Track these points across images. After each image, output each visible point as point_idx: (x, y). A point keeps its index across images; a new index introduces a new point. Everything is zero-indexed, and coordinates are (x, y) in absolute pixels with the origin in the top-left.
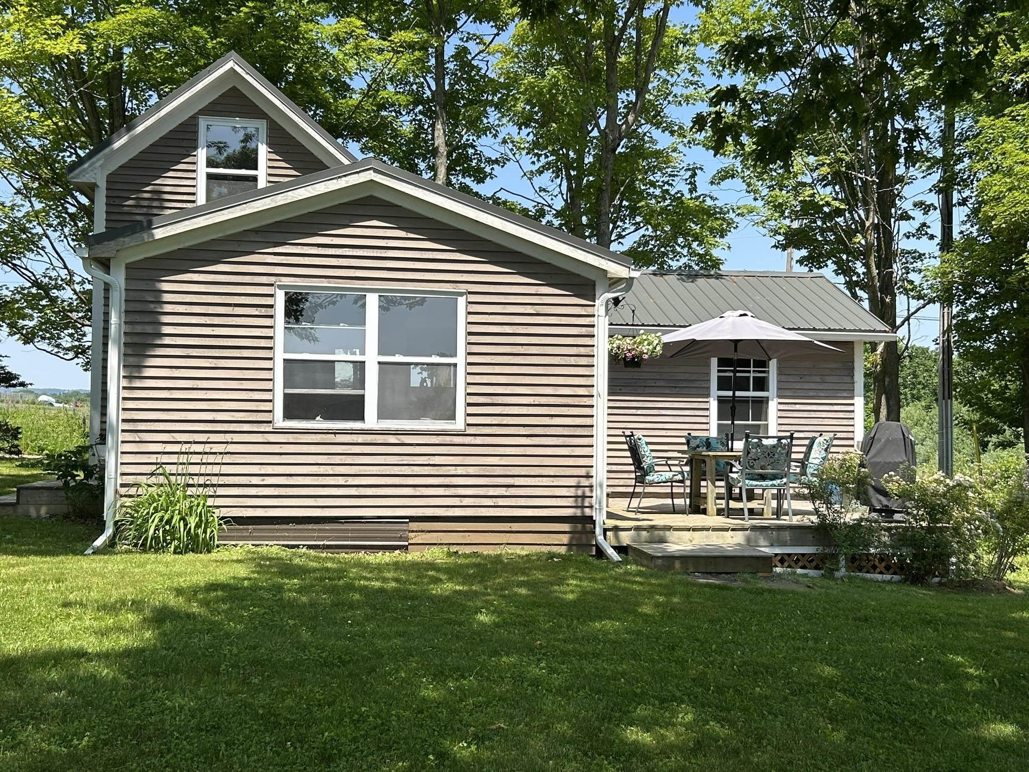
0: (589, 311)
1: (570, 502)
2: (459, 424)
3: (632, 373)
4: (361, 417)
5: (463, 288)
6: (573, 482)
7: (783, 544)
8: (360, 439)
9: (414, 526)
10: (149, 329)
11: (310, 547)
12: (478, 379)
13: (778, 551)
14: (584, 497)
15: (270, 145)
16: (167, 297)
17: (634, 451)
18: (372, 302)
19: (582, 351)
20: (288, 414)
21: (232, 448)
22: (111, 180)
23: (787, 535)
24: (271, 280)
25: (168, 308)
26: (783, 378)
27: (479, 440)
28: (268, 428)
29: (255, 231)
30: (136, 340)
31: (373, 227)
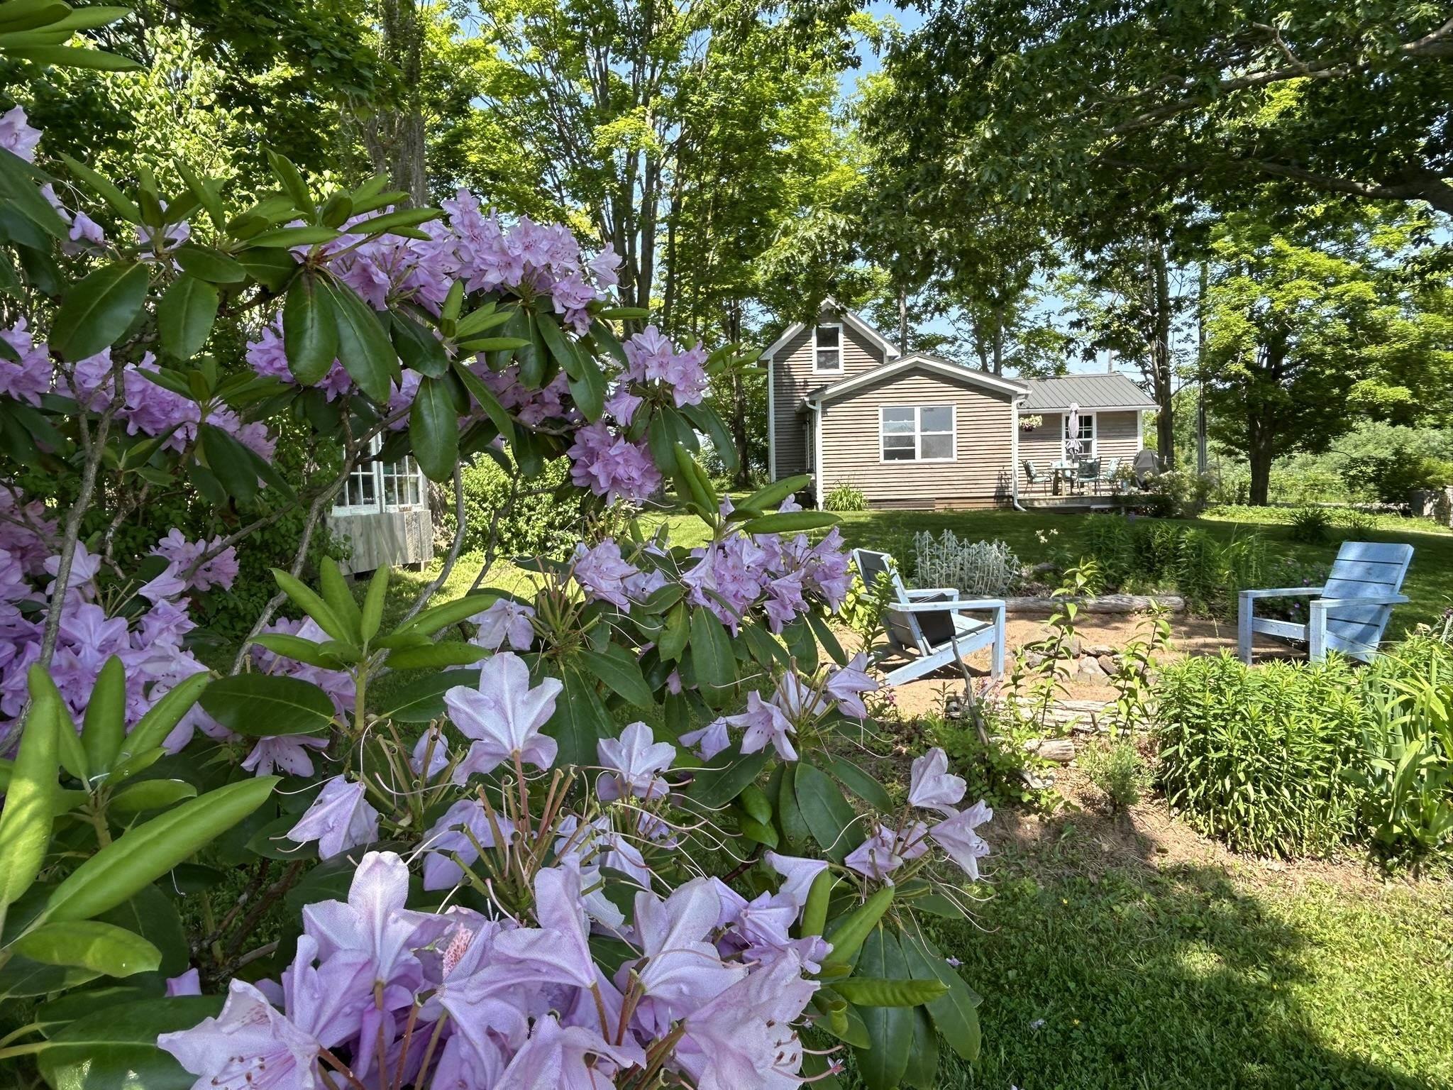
0: (1009, 408)
2: (954, 459)
3: (1028, 434)
4: (914, 459)
5: (955, 402)
8: (914, 467)
9: (937, 501)
10: (831, 427)
12: (962, 440)
14: (1008, 487)
15: (845, 335)
16: (836, 414)
17: (1027, 467)
18: (917, 412)
19: (1007, 425)
20: (886, 458)
21: (866, 472)
22: (775, 357)
24: (877, 404)
25: (837, 418)
26: (1099, 431)
27: (965, 465)
28: (878, 464)
30: (826, 431)
31: (918, 380)
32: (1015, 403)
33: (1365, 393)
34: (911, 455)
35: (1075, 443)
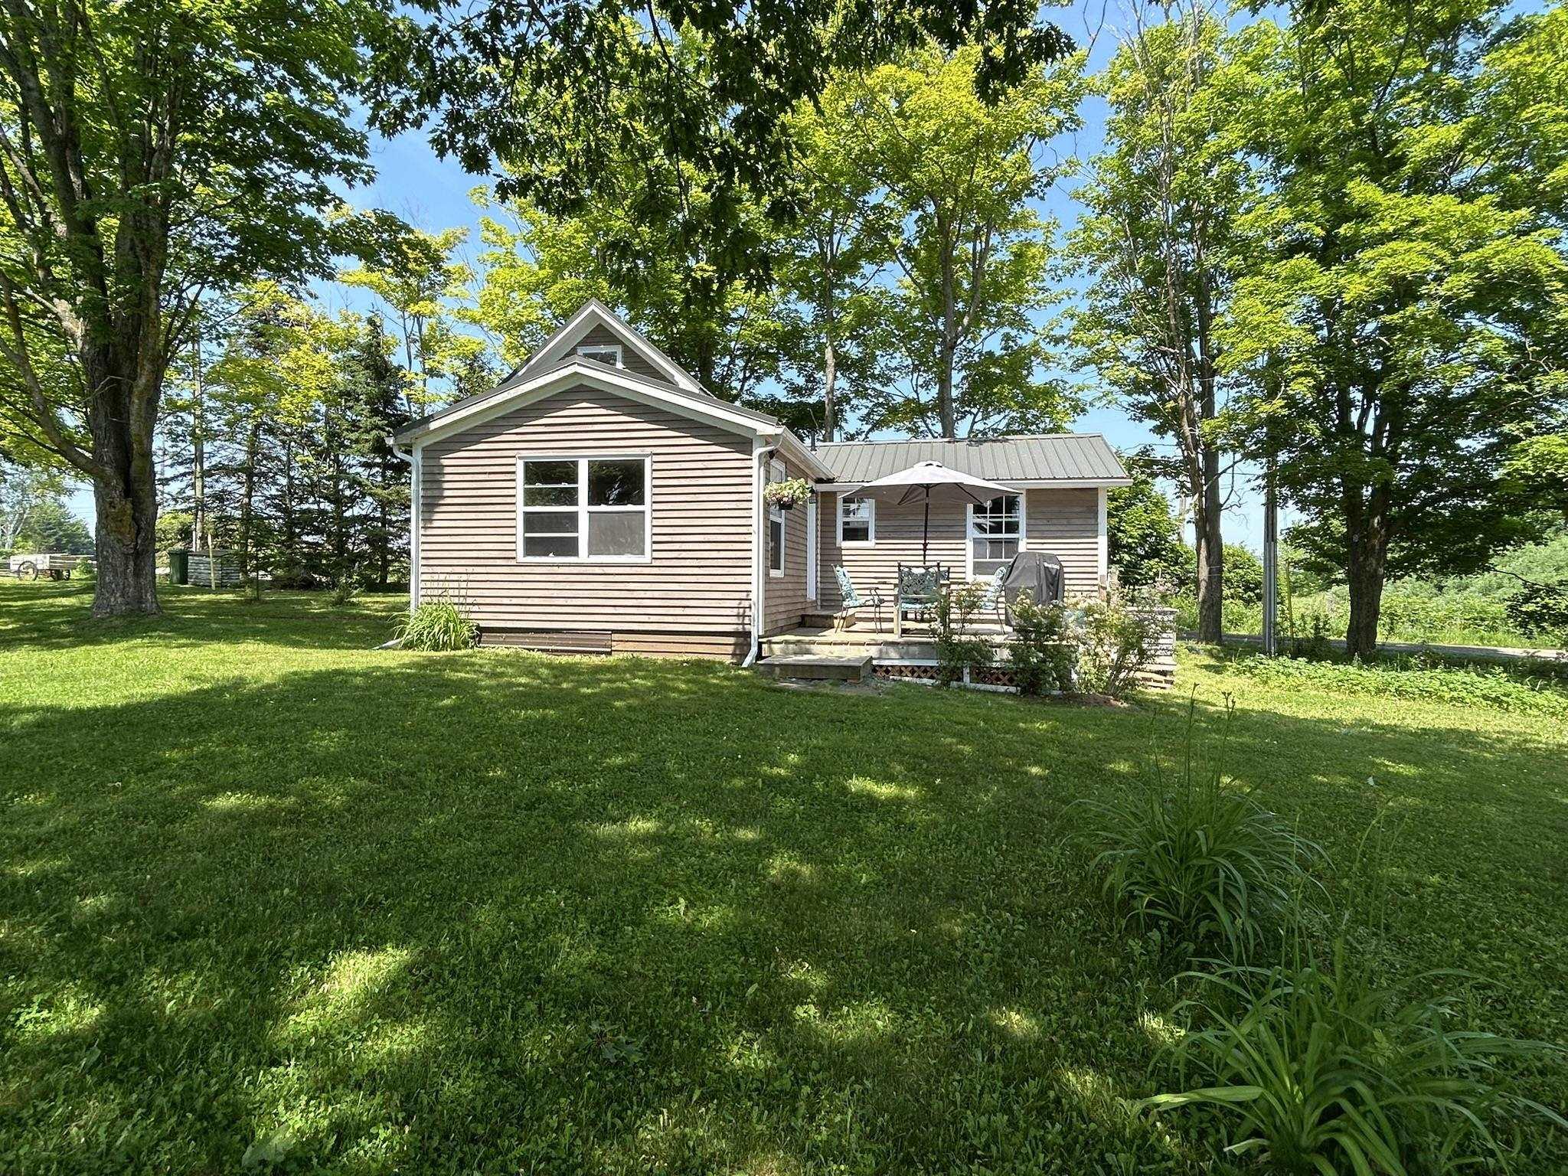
1: (734, 620)
2: (647, 558)
4: (577, 555)
5: (648, 451)
6: (735, 603)
7: (913, 657)
8: (576, 570)
9: (615, 637)
10: (436, 493)
11: (543, 650)
12: (660, 522)
13: (907, 663)
14: (744, 616)
16: (447, 470)
18: (583, 465)
19: (739, 497)
20: (527, 553)
21: (493, 577)
23: (915, 649)
24: (515, 453)
25: (448, 478)
26: (1032, 522)
27: (662, 571)
28: (513, 562)
29: (505, 416)
30: (429, 501)
31: (583, 411)
32: (756, 454)
34: (572, 548)
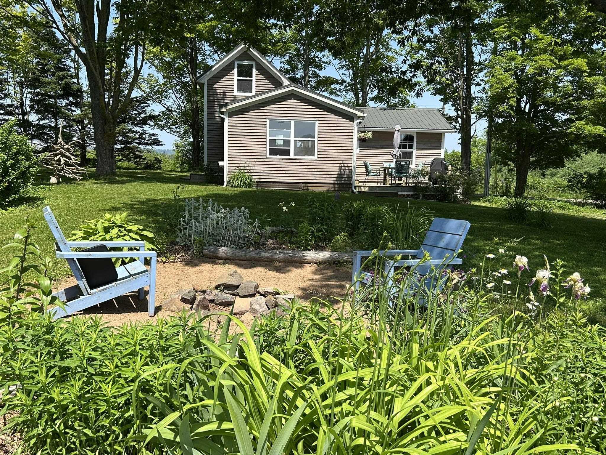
0: (352, 125)
1: (346, 179)
2: (315, 157)
3: (364, 143)
4: (289, 155)
5: (317, 119)
8: (289, 161)
9: (303, 185)
10: (234, 131)
12: (321, 145)
13: (403, 193)
14: (349, 178)
15: (256, 70)
17: (366, 166)
18: (292, 123)
19: (350, 137)
20: (270, 154)
21: (257, 163)
22: (209, 81)
24: (266, 117)
25: (239, 125)
26: (418, 145)
27: (321, 162)
28: (265, 158)
29: (261, 103)
31: (293, 102)
32: (355, 122)
33: (578, 129)
34: (287, 153)
35: (397, 151)
